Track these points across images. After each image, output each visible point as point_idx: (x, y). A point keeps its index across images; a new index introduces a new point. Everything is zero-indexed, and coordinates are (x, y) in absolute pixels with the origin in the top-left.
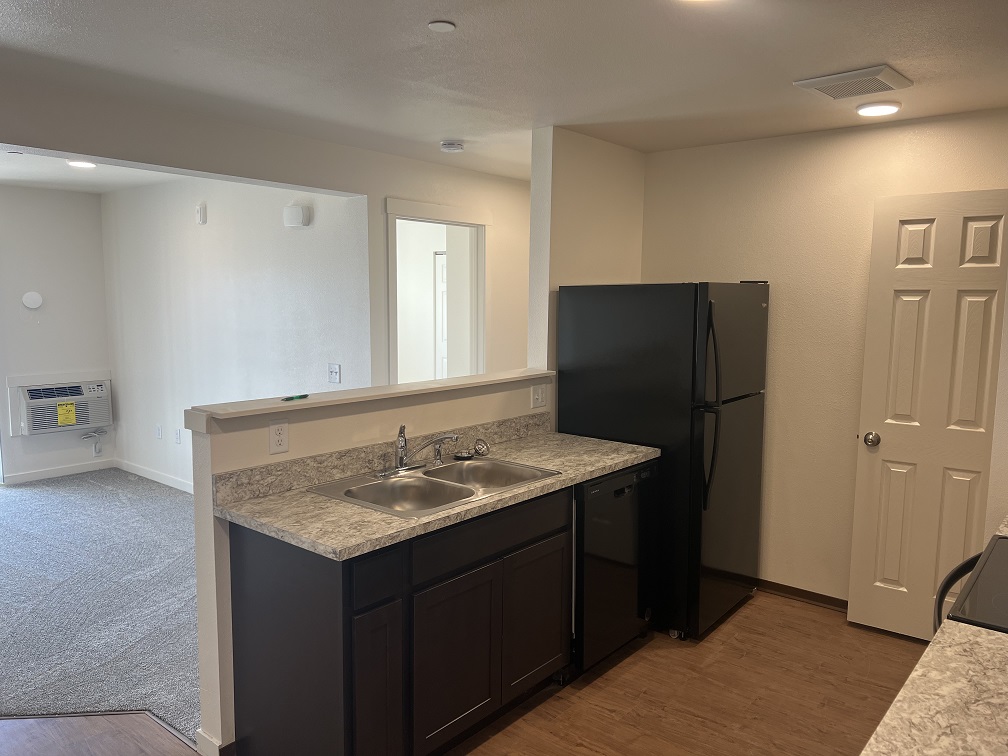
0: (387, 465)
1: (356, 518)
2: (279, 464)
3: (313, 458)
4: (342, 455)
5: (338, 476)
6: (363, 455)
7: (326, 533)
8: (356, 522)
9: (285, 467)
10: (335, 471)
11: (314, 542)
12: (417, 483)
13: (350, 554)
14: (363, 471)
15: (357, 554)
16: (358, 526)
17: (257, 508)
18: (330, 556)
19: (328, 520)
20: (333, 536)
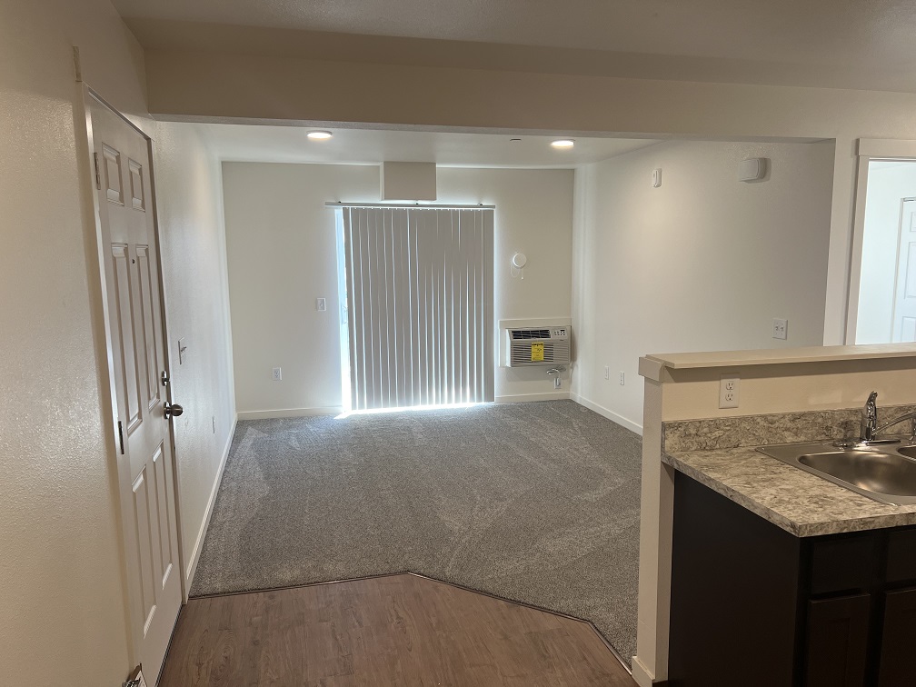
0: (848, 435)
1: (816, 491)
2: (727, 419)
3: (764, 417)
4: (796, 418)
5: (790, 439)
6: (820, 420)
7: (781, 501)
8: (817, 496)
9: (733, 423)
10: (786, 433)
11: (768, 509)
12: (889, 461)
13: (811, 531)
14: (819, 438)
15: (820, 533)
16: (821, 501)
17: (705, 461)
18: (788, 529)
19: (783, 487)
20: (790, 507)
